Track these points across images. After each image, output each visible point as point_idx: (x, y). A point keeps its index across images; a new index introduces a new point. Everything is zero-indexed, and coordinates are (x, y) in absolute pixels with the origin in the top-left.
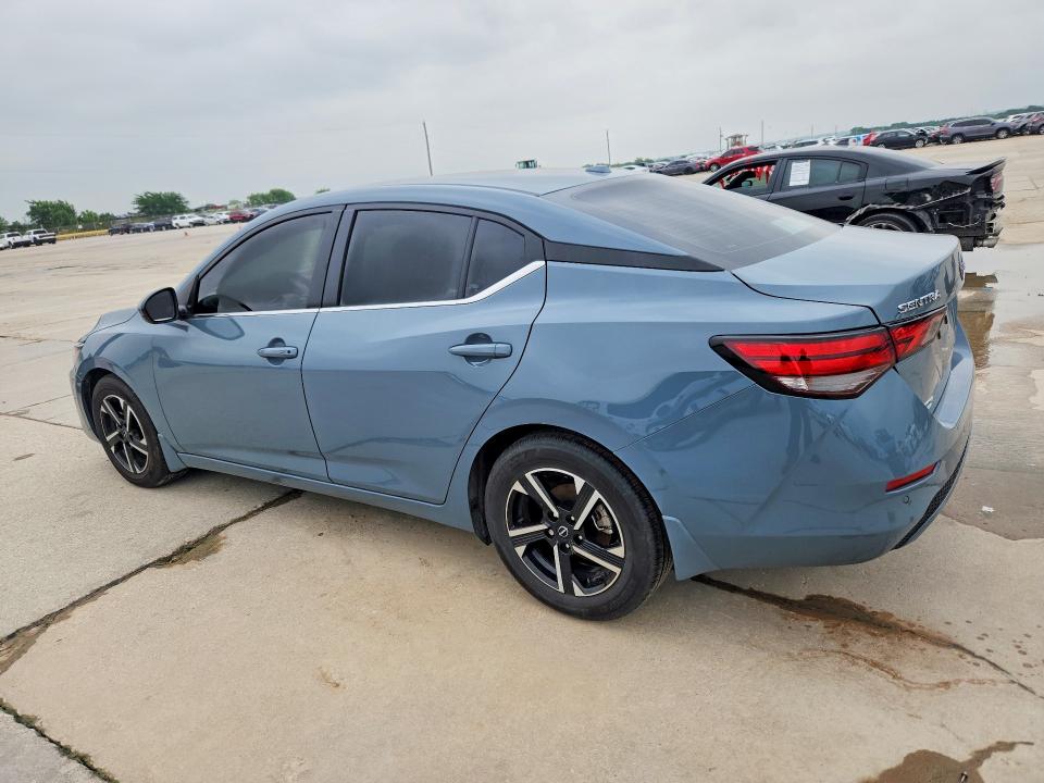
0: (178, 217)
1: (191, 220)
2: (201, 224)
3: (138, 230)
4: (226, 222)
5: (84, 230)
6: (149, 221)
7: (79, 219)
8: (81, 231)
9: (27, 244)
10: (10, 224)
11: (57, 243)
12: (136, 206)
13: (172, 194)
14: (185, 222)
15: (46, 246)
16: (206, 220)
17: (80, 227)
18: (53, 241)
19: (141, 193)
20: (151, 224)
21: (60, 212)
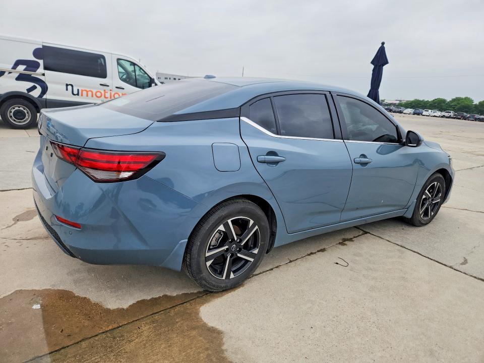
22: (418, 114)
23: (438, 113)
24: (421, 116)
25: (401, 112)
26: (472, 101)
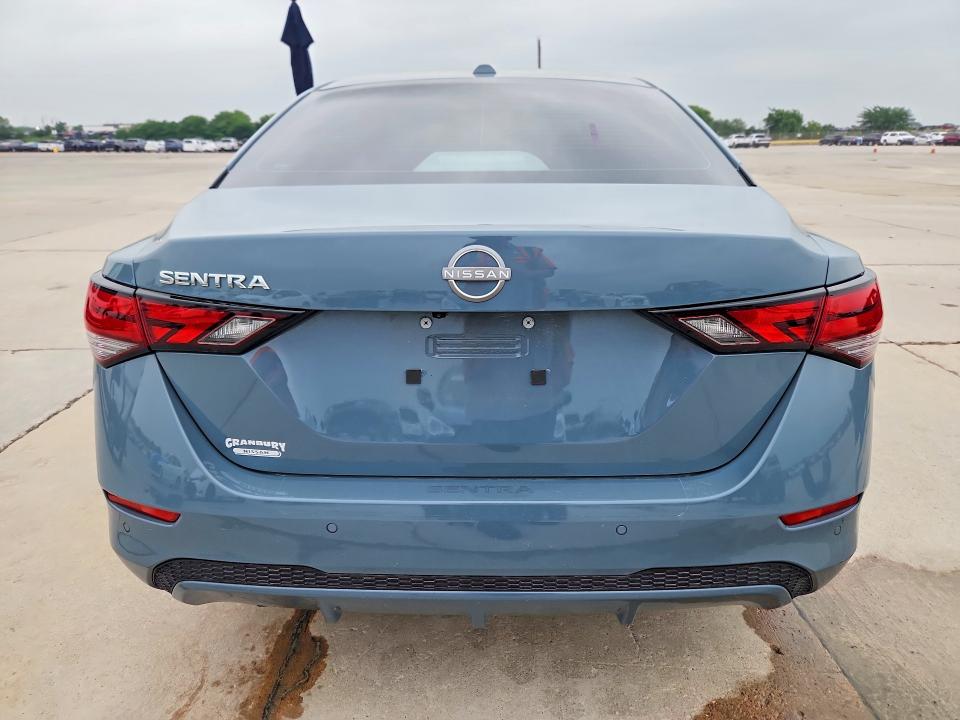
0: (890, 133)
1: (901, 138)
2: (909, 143)
3: (846, 143)
4: (938, 143)
5: (802, 138)
6: (859, 136)
7: (804, 128)
8: (799, 138)
9: (746, 146)
10: (748, 127)
11: (770, 148)
12: (861, 119)
13: (902, 109)
14: (894, 140)
15: (762, 149)
16: (917, 139)
17: (799, 135)
18: (767, 145)
19: (871, 107)
20: (860, 138)
21: (791, 120)
22: (175, 150)
23: (210, 145)
24: (180, 154)
25: (139, 149)
26: (247, 118)
